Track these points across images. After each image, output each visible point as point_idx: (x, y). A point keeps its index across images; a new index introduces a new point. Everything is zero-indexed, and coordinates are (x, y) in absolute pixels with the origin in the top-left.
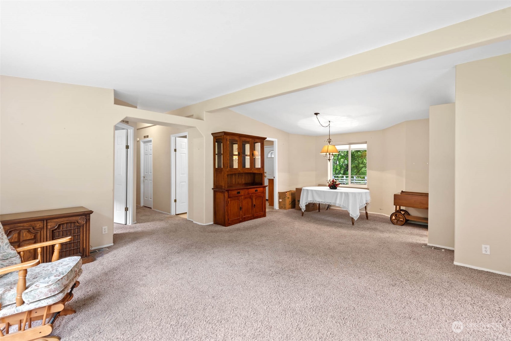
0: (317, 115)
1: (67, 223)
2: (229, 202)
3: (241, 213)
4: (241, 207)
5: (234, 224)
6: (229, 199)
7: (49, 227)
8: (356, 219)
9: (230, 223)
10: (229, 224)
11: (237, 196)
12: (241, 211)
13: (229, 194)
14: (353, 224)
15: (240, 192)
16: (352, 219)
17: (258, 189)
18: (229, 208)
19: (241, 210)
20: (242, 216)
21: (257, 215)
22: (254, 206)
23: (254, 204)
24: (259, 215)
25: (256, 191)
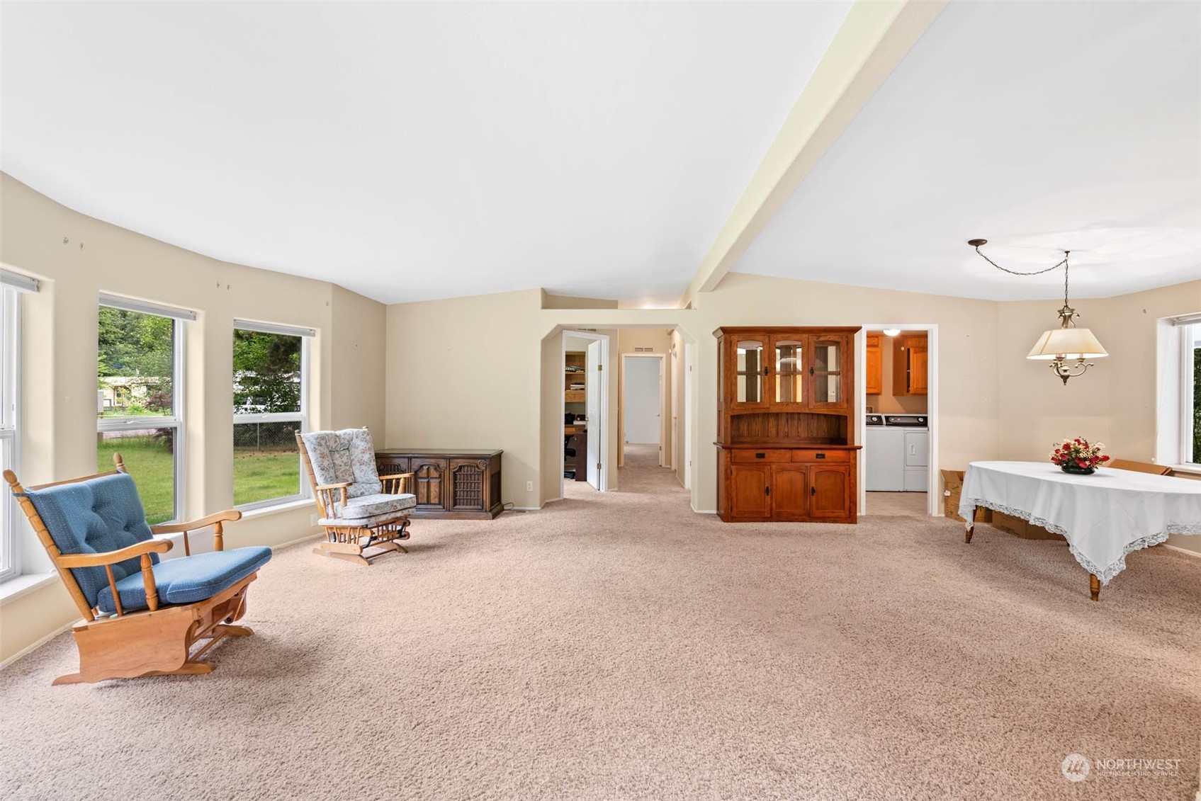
0: (977, 246)
1: (468, 466)
2: (734, 473)
3: (769, 502)
4: (768, 488)
5: (745, 522)
6: (734, 467)
7: (451, 467)
8: (1105, 581)
9: (735, 515)
10: (732, 517)
11: (757, 463)
12: (769, 497)
13: (733, 455)
14: (1095, 595)
15: (766, 456)
16: (1091, 578)
17: (827, 453)
18: (734, 486)
19: (768, 495)
20: (771, 509)
21: (821, 515)
22: (813, 491)
23: (813, 488)
24: (830, 515)
25: (818, 456)
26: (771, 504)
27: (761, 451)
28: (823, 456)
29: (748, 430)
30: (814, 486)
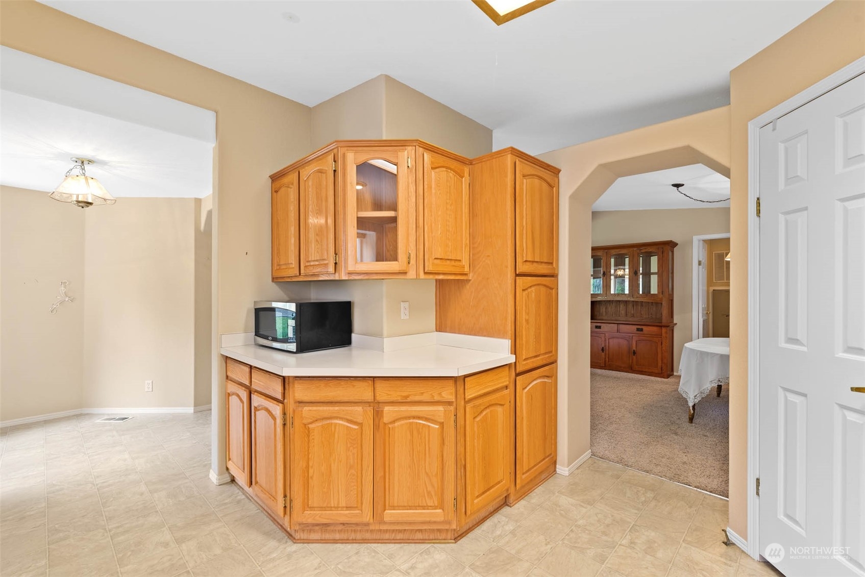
0: (678, 188)
4: (603, 348)
11: (596, 332)
15: (602, 327)
17: (644, 328)
19: (603, 352)
20: (605, 361)
21: (640, 369)
22: (634, 353)
23: (634, 350)
24: (646, 370)
25: (638, 330)
26: (605, 358)
27: (599, 324)
28: (642, 330)
29: (606, 312)
30: (635, 349)
